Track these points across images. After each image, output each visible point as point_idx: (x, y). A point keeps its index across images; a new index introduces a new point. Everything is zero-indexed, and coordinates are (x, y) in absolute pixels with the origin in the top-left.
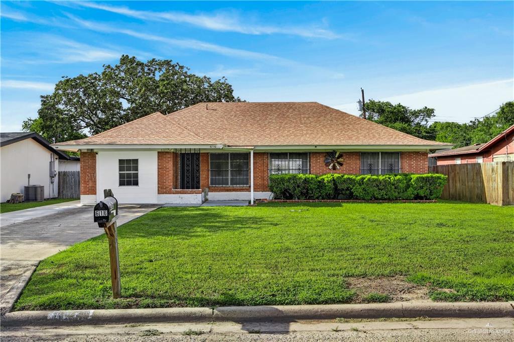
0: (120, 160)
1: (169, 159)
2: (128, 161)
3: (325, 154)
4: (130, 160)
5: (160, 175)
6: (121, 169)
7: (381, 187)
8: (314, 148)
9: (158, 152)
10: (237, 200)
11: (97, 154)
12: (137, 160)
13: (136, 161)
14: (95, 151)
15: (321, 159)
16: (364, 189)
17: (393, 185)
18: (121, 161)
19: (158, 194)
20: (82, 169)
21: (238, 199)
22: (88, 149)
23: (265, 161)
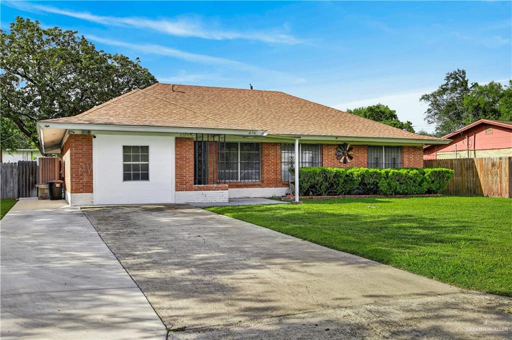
0: (124, 147)
1: (190, 147)
2: (136, 148)
3: (336, 147)
4: (137, 147)
5: (179, 167)
6: (126, 158)
7: (402, 181)
8: (334, 139)
9: (177, 139)
10: (248, 198)
11: (95, 137)
12: (147, 147)
13: (145, 149)
14: (92, 133)
15: (333, 152)
16: (388, 183)
17: (411, 179)
18: (126, 148)
19: (176, 191)
20: (73, 157)
21: (249, 196)
22: (83, 131)
23: (277, 153)
